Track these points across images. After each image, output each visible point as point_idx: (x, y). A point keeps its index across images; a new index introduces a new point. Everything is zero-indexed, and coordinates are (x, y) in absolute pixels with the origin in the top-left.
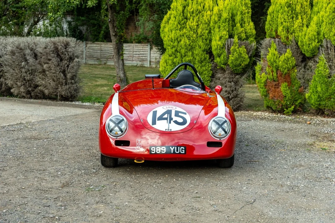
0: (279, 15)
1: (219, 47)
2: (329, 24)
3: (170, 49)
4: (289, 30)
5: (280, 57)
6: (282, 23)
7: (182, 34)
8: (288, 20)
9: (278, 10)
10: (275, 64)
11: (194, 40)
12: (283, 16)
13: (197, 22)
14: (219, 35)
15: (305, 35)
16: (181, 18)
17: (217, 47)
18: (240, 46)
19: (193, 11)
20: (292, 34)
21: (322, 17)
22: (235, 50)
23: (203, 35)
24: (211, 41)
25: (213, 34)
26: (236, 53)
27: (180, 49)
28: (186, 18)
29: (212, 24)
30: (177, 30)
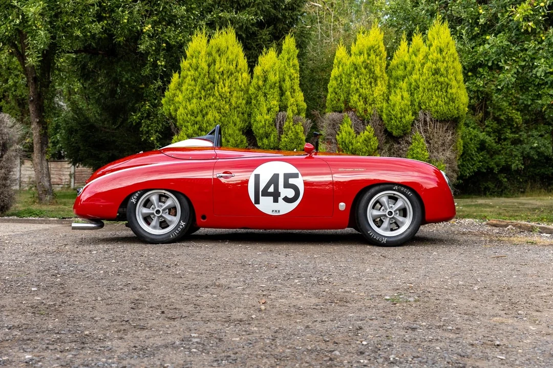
0: (351, 79)
1: (267, 122)
2: (428, 90)
3: (190, 127)
4: (367, 100)
5: (356, 136)
6: (357, 89)
7: (208, 105)
8: (366, 86)
9: (348, 72)
10: (351, 147)
11: (226, 113)
12: (357, 80)
13: (229, 88)
14: (266, 106)
15: (394, 105)
16: (206, 80)
17: (265, 123)
18: (295, 122)
19: (223, 72)
20: (370, 105)
21: (416, 81)
22: (289, 128)
23: (239, 107)
24: (250, 115)
25: (255, 105)
26: (290, 131)
27: (207, 126)
28: (213, 82)
29: (252, 90)
30: (201, 98)
